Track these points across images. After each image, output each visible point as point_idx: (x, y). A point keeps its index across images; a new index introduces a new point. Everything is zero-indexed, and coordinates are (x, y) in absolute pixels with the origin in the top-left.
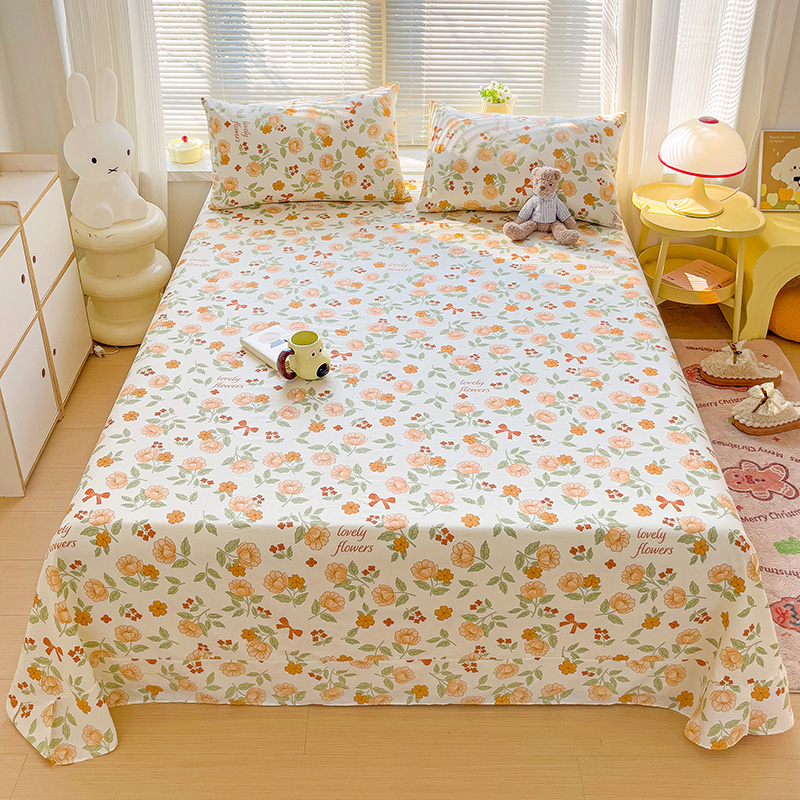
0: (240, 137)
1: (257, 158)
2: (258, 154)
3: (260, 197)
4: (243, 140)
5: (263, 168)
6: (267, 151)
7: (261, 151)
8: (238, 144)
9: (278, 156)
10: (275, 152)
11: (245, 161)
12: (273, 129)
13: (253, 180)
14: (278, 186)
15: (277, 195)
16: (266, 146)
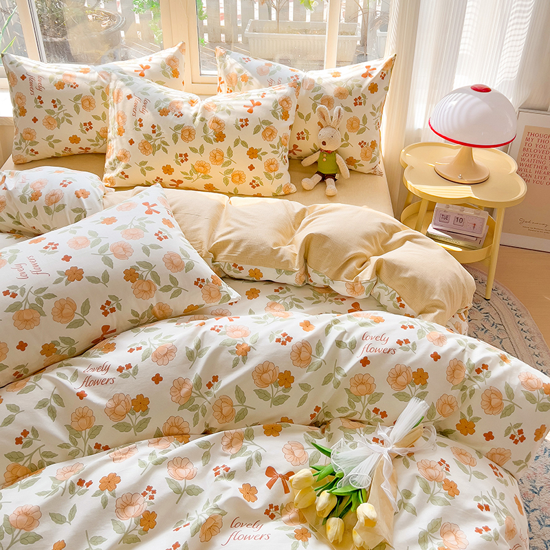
0: (35, 90)
1: (53, 112)
2: (52, 108)
3: (59, 149)
4: (37, 93)
5: (59, 122)
6: (61, 107)
7: (55, 106)
8: (33, 98)
9: (72, 112)
10: (69, 107)
11: (41, 114)
12: (66, 86)
13: (50, 133)
14: (75, 140)
15: (75, 148)
16: (60, 102)
